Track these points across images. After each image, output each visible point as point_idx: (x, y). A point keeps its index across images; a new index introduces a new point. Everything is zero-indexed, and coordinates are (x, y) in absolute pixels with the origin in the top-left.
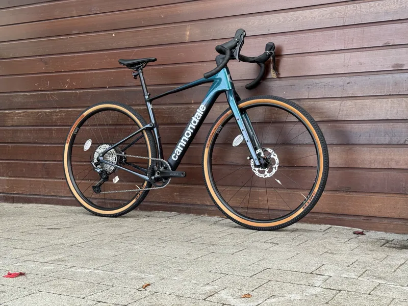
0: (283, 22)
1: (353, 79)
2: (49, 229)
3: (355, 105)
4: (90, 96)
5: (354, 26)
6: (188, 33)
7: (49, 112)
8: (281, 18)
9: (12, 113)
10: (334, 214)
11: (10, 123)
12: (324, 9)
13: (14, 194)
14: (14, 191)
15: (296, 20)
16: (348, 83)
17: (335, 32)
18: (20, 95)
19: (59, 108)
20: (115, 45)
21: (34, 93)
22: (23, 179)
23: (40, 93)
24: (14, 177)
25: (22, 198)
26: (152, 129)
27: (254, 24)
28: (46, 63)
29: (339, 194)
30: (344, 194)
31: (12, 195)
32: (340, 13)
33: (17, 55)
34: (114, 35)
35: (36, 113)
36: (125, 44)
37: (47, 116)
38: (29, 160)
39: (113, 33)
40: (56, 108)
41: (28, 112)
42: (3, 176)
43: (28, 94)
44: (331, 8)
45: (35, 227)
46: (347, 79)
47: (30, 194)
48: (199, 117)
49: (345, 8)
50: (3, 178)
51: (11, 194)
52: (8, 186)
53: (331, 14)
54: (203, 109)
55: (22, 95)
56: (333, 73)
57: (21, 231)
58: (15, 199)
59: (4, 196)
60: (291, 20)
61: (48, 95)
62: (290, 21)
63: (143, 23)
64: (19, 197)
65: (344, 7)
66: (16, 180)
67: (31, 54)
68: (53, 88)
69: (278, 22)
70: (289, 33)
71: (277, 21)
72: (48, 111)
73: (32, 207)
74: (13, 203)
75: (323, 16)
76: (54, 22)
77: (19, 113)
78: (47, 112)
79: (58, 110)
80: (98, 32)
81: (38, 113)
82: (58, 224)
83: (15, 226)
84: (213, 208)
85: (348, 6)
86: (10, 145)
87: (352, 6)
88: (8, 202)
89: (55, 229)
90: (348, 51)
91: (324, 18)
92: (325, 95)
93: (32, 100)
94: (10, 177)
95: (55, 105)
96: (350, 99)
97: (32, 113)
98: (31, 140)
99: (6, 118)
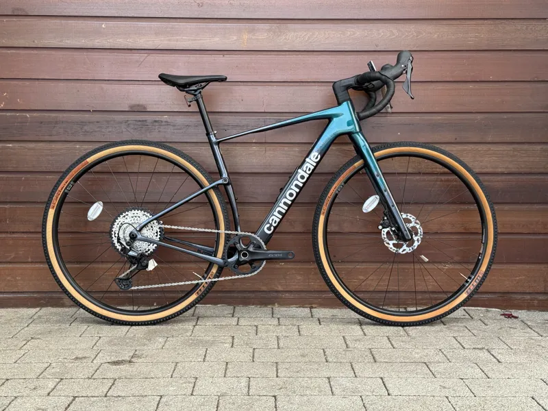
8: (395, 31)
26: (225, 185)
48: (309, 170)
54: (317, 158)
62: (407, 36)
69: (390, 36)
84: (287, 295)
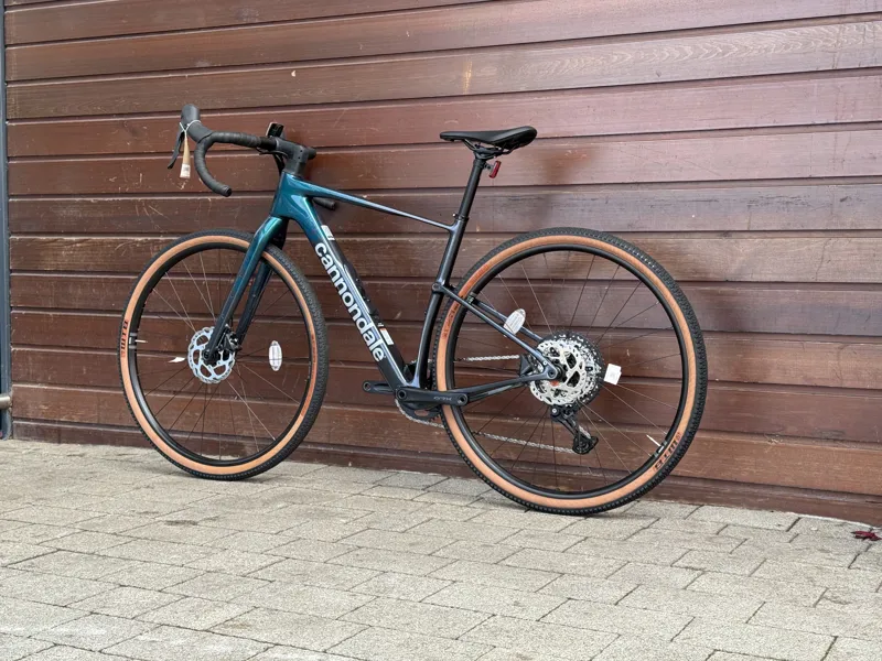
0: (692, 57)
1: (853, 191)
2: (171, 523)
3: (859, 249)
4: (238, 210)
5: (859, 72)
6: (468, 75)
7: (141, 242)
8: (688, 49)
9: (56, 240)
10: (806, 490)
11: (50, 263)
12: (789, 31)
13: (60, 422)
14: (61, 416)
15: (724, 54)
16: (842, 200)
17: (814, 83)
18: (74, 203)
19: (165, 234)
20: (296, 98)
21: (107, 199)
22: (83, 390)
23: (120, 199)
24: (60, 385)
25: (79, 431)
27: (623, 58)
28: (134, 132)
29: (818, 446)
30: (828, 446)
31: (56, 425)
32: (827, 41)
33: (66, 112)
34: (293, 74)
35: (110, 243)
36: (321, 95)
37: (138, 251)
38: (96, 349)
39: (292, 70)
40: (159, 234)
41: (94, 242)
42: (36, 383)
43: (92, 200)
44: (805, 30)
45: (137, 518)
46: (840, 191)
47: (98, 425)
49: (837, 30)
50: (36, 386)
51: (54, 422)
52: (46, 405)
53: (806, 44)
55: (78, 203)
56: (808, 176)
57: (110, 530)
58: (62, 435)
59: (38, 427)
60: (711, 54)
61: (140, 203)
62: (707, 55)
63: (362, 50)
64: (73, 430)
65: (836, 28)
66: (67, 392)
67: (99, 110)
68: (151, 188)
69: (680, 57)
70: (704, 83)
71: (677, 55)
72: (140, 239)
73: (108, 454)
74: (59, 442)
75: (787, 47)
76: (155, 39)
77: (71, 243)
78: (137, 242)
79: (162, 238)
80: (257, 65)
81: (117, 242)
82: (184, 507)
83: (91, 514)
85: (847, 27)
86: (51, 314)
87: (854, 26)
88: (46, 441)
89: (184, 522)
90: (844, 127)
91: (789, 50)
92: (789, 224)
93: (102, 215)
94: (50, 384)
95: (157, 228)
96: (848, 234)
97: (102, 243)
98: (101, 305)
99: (42, 253)
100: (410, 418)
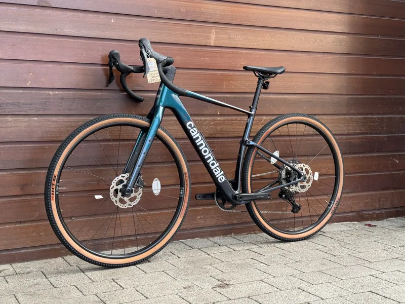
0: (304, 42)
8: (303, 38)
34: (113, 21)
100: (223, 209)
